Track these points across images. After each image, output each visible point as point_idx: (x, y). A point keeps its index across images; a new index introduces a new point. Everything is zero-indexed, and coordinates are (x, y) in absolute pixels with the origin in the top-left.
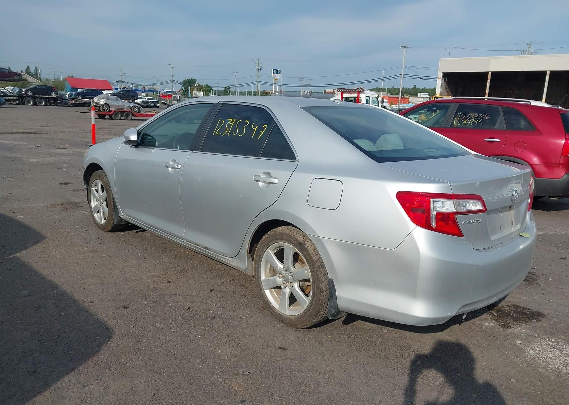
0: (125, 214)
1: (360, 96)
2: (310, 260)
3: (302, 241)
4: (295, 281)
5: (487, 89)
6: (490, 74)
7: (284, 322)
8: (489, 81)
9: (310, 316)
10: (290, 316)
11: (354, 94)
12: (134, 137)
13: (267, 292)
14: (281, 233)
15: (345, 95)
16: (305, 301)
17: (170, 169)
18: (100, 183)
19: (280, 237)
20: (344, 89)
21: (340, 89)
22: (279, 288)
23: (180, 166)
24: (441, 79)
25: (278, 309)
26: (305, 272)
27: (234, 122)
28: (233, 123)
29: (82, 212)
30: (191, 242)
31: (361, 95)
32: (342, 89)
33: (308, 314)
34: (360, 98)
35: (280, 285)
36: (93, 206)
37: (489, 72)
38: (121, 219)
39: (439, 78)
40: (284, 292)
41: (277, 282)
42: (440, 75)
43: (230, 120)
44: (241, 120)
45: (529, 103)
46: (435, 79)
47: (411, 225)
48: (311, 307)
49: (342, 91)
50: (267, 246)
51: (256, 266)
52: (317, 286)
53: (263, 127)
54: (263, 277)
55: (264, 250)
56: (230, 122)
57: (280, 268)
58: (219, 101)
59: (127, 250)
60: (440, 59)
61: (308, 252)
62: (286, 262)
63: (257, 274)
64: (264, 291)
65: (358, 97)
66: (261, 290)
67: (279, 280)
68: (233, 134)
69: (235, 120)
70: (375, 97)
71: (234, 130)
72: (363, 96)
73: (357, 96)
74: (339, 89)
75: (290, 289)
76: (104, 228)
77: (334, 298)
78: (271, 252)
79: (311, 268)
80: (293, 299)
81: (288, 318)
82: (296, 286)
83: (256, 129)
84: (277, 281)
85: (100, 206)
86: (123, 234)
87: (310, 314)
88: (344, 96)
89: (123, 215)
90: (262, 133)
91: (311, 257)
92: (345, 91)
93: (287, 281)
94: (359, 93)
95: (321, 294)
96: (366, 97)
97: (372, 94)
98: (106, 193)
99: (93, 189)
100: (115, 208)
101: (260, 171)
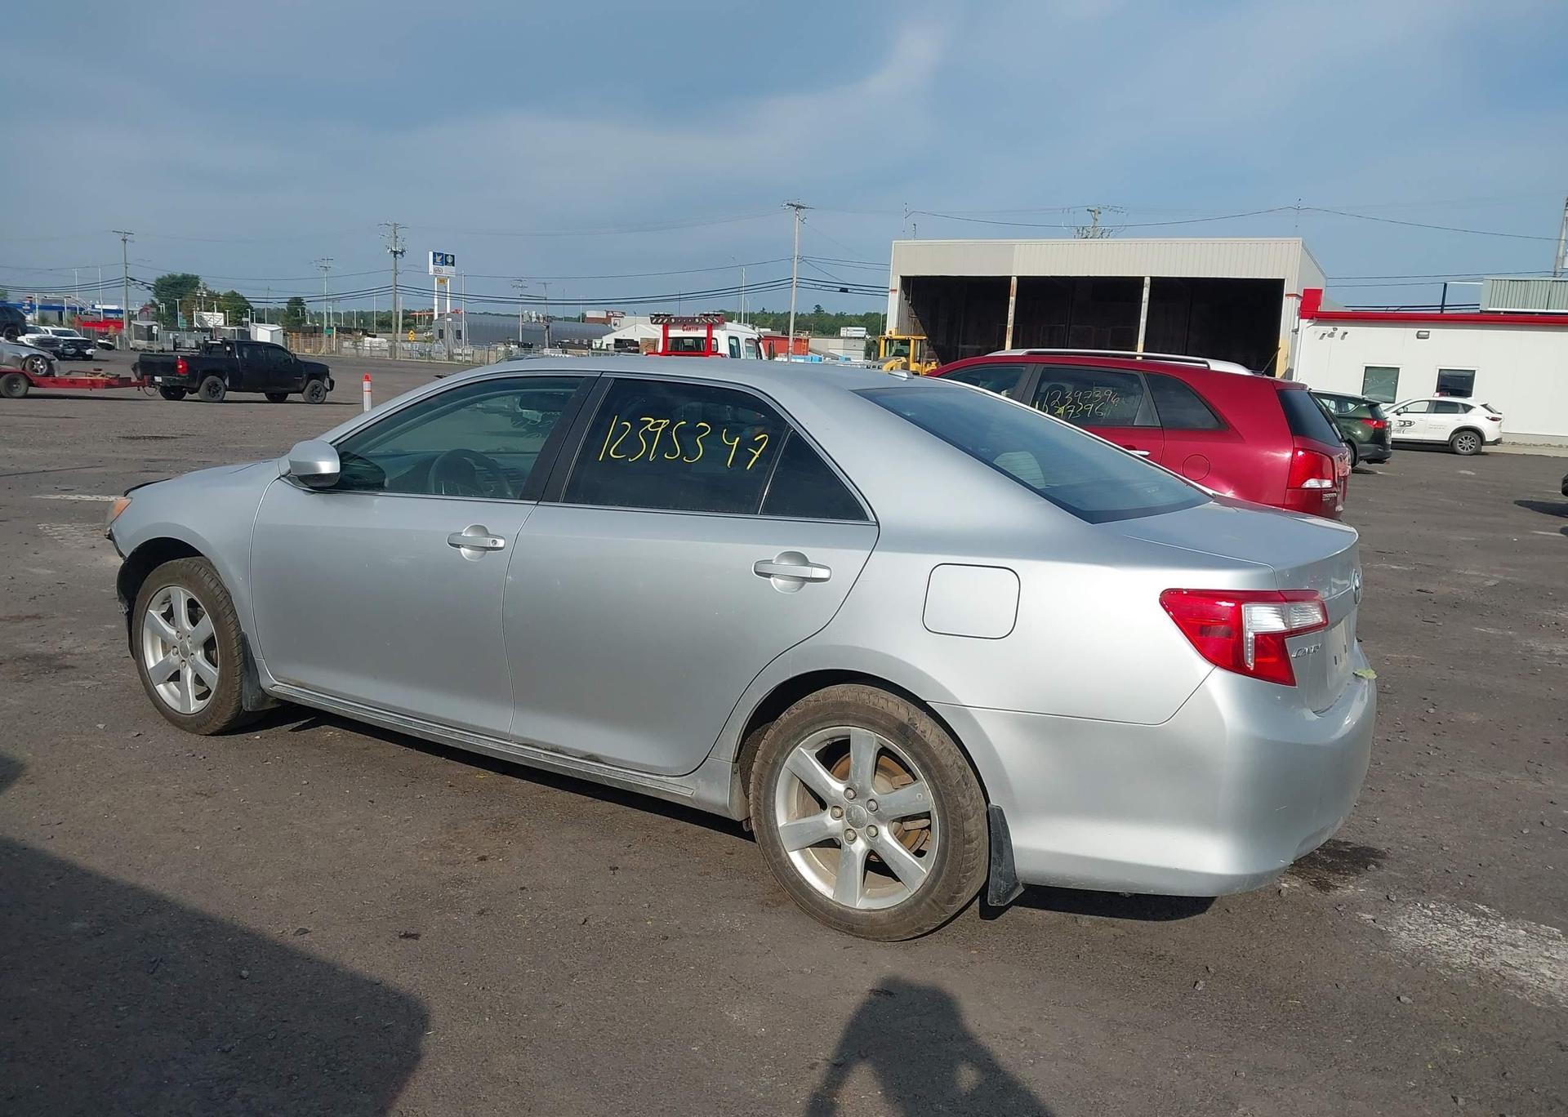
0: (276, 680)
1: (714, 336)
2: (932, 766)
3: (906, 721)
4: (881, 819)
5: (1009, 319)
6: (1014, 281)
7: (852, 929)
8: (1012, 299)
9: (933, 905)
10: (869, 910)
11: (697, 329)
12: (328, 466)
13: (796, 858)
14: (842, 703)
15: (674, 333)
16: (917, 871)
17: (464, 551)
18: (181, 597)
19: (842, 713)
20: (669, 315)
21: (659, 315)
22: (831, 843)
23: (501, 543)
24: (897, 294)
25: (831, 898)
26: (919, 796)
27: (662, 427)
28: (660, 429)
29: (87, 684)
30: (536, 744)
31: (716, 333)
32: (665, 315)
33: (928, 900)
34: (714, 342)
35: (837, 834)
36: (151, 663)
37: (1011, 277)
38: (265, 695)
39: (892, 290)
40: (851, 851)
41: (827, 828)
42: (896, 283)
43: (650, 421)
44: (684, 423)
45: (1206, 366)
46: (884, 291)
47: (1202, 666)
48: (935, 881)
49: (665, 321)
50: (797, 737)
51: (762, 792)
52: (955, 827)
53: (756, 439)
54: (781, 820)
55: (785, 751)
56: (649, 426)
57: (836, 792)
58: (603, 372)
59: (305, 782)
60: (894, 242)
61: (926, 747)
62: (855, 775)
63: (765, 815)
64: (788, 855)
65: (709, 338)
66: (778, 854)
67: (831, 823)
68: (666, 456)
69: (665, 422)
70: (752, 339)
71: (666, 443)
72: (721, 338)
73: (705, 336)
74: (656, 315)
75: (868, 843)
76: (199, 726)
77: (1006, 853)
78: (805, 757)
79: (935, 785)
80: (876, 865)
81: (868, 916)
82: (885, 833)
83: (735, 443)
84: (829, 824)
85: (183, 661)
86: (258, 737)
87: (934, 901)
88: (670, 336)
89: (276, 683)
90: (757, 454)
91: (934, 758)
92: (673, 320)
93: (856, 823)
94: (710, 328)
95: (967, 846)
96: (730, 338)
97: (745, 332)
98: (207, 625)
99: (155, 614)
100: (249, 666)
101: (772, 552)
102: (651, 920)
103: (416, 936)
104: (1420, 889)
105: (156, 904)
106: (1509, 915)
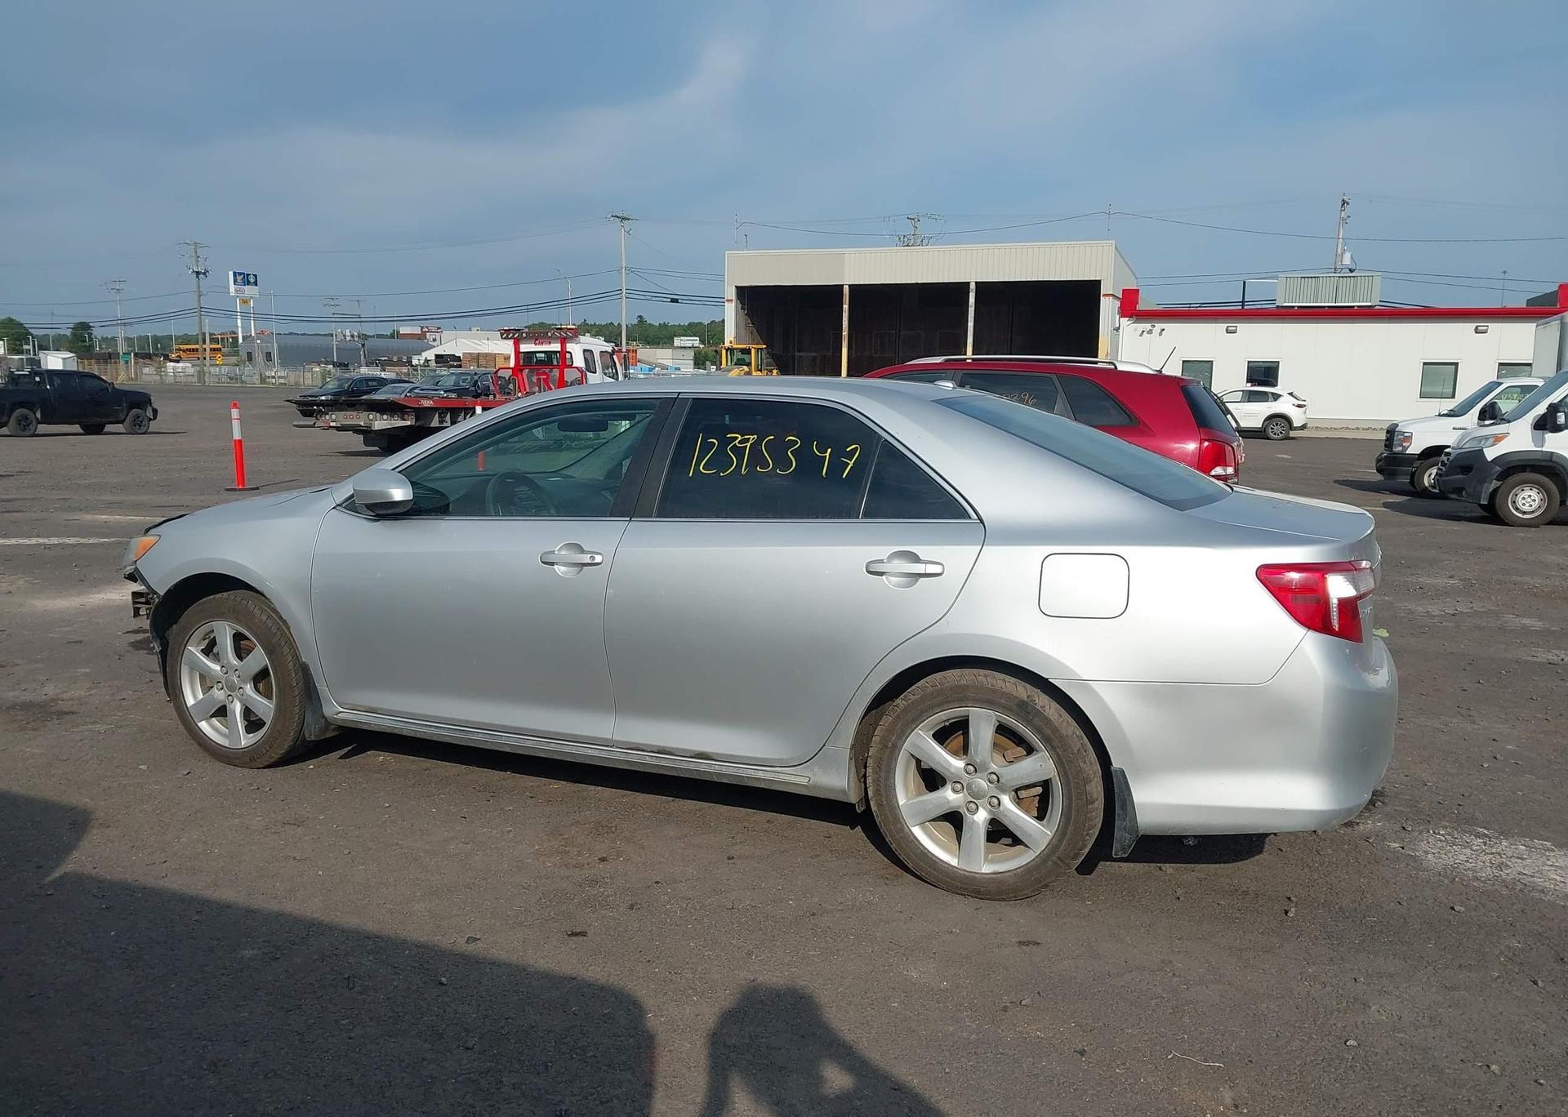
0: (338, 708)
1: (568, 350)
2: (1052, 736)
3: (1025, 698)
4: (1003, 791)
5: (844, 327)
6: (846, 290)
7: (979, 892)
8: (846, 307)
9: (1059, 862)
10: (994, 873)
11: (550, 343)
12: (400, 493)
13: (917, 832)
14: (960, 686)
15: (525, 347)
16: (1039, 833)
17: (560, 569)
18: (225, 632)
19: (961, 695)
20: (519, 330)
21: (509, 330)
22: (952, 816)
23: (598, 559)
24: (734, 304)
25: (956, 865)
26: (1039, 766)
27: (750, 442)
28: (749, 445)
30: (642, 747)
31: (570, 347)
32: (515, 330)
33: (1054, 858)
34: (568, 356)
35: (959, 807)
36: (190, 701)
37: (843, 285)
38: (328, 723)
39: (728, 300)
40: (973, 820)
41: (949, 802)
42: (731, 293)
43: (737, 438)
44: (772, 437)
46: (720, 302)
47: (1297, 631)
48: (1061, 841)
49: (516, 336)
50: (915, 722)
51: (883, 775)
52: (1079, 791)
53: (848, 450)
54: (902, 800)
55: (903, 735)
56: (737, 441)
57: (956, 768)
58: (680, 393)
59: (387, 805)
60: (727, 252)
61: (1047, 720)
62: (976, 751)
63: (887, 796)
64: (910, 830)
65: (563, 352)
66: (902, 830)
67: (949, 797)
68: (758, 469)
69: (752, 437)
70: (606, 352)
71: (756, 457)
72: (576, 350)
73: (559, 349)
74: (505, 330)
75: (990, 812)
76: (252, 760)
77: (1129, 808)
78: (922, 742)
79: (1057, 754)
80: (999, 832)
81: (994, 879)
82: (1007, 801)
83: (828, 454)
84: (950, 798)
85: (230, 695)
87: (1059, 858)
88: (521, 351)
89: (342, 710)
90: (851, 463)
91: (1055, 730)
92: (524, 335)
93: (976, 795)
94: (563, 341)
95: (1089, 807)
96: (585, 351)
97: (599, 345)
98: (258, 658)
99: (194, 650)
100: (310, 693)
101: (884, 552)
102: (791, 900)
103: (583, 934)
104: (1428, 820)
105: (313, 929)
106: (1505, 833)
